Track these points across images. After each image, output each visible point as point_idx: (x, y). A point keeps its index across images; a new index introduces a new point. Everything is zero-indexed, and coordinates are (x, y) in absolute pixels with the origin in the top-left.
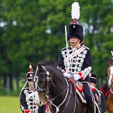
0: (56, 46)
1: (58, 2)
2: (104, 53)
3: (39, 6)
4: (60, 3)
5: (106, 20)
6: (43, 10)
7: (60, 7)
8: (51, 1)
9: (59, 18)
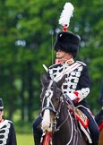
0: (29, 64)
1: (31, 3)
2: (94, 73)
3: (6, 9)
4: (35, 5)
5: (97, 27)
6: (12, 14)
7: (35, 10)
8: (23, 1)
9: (33, 25)
